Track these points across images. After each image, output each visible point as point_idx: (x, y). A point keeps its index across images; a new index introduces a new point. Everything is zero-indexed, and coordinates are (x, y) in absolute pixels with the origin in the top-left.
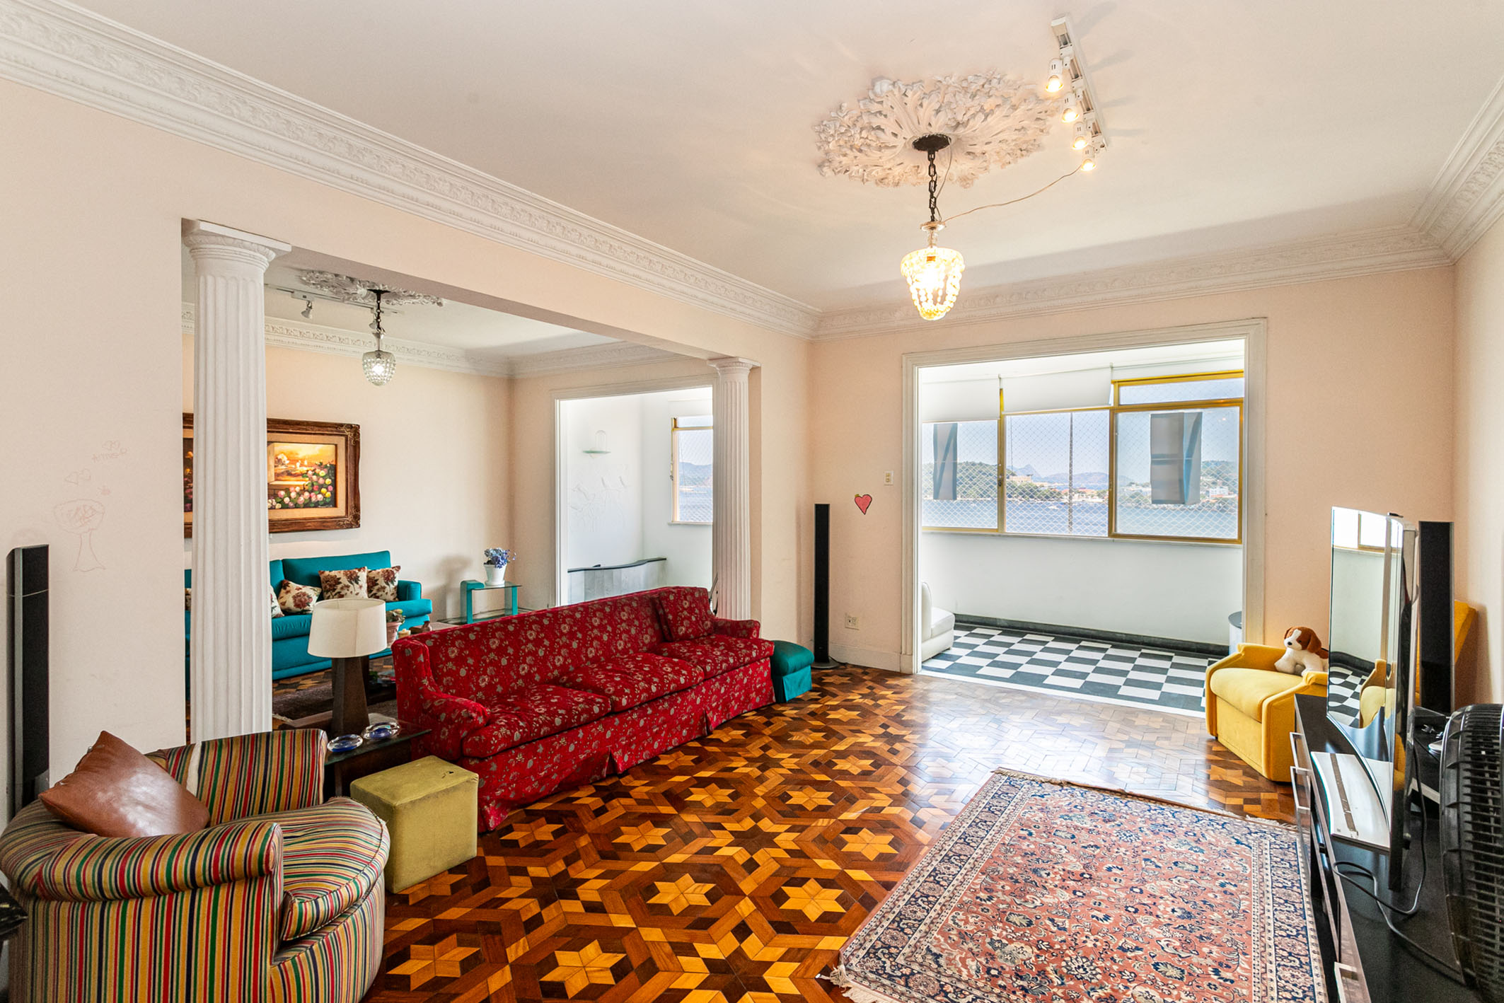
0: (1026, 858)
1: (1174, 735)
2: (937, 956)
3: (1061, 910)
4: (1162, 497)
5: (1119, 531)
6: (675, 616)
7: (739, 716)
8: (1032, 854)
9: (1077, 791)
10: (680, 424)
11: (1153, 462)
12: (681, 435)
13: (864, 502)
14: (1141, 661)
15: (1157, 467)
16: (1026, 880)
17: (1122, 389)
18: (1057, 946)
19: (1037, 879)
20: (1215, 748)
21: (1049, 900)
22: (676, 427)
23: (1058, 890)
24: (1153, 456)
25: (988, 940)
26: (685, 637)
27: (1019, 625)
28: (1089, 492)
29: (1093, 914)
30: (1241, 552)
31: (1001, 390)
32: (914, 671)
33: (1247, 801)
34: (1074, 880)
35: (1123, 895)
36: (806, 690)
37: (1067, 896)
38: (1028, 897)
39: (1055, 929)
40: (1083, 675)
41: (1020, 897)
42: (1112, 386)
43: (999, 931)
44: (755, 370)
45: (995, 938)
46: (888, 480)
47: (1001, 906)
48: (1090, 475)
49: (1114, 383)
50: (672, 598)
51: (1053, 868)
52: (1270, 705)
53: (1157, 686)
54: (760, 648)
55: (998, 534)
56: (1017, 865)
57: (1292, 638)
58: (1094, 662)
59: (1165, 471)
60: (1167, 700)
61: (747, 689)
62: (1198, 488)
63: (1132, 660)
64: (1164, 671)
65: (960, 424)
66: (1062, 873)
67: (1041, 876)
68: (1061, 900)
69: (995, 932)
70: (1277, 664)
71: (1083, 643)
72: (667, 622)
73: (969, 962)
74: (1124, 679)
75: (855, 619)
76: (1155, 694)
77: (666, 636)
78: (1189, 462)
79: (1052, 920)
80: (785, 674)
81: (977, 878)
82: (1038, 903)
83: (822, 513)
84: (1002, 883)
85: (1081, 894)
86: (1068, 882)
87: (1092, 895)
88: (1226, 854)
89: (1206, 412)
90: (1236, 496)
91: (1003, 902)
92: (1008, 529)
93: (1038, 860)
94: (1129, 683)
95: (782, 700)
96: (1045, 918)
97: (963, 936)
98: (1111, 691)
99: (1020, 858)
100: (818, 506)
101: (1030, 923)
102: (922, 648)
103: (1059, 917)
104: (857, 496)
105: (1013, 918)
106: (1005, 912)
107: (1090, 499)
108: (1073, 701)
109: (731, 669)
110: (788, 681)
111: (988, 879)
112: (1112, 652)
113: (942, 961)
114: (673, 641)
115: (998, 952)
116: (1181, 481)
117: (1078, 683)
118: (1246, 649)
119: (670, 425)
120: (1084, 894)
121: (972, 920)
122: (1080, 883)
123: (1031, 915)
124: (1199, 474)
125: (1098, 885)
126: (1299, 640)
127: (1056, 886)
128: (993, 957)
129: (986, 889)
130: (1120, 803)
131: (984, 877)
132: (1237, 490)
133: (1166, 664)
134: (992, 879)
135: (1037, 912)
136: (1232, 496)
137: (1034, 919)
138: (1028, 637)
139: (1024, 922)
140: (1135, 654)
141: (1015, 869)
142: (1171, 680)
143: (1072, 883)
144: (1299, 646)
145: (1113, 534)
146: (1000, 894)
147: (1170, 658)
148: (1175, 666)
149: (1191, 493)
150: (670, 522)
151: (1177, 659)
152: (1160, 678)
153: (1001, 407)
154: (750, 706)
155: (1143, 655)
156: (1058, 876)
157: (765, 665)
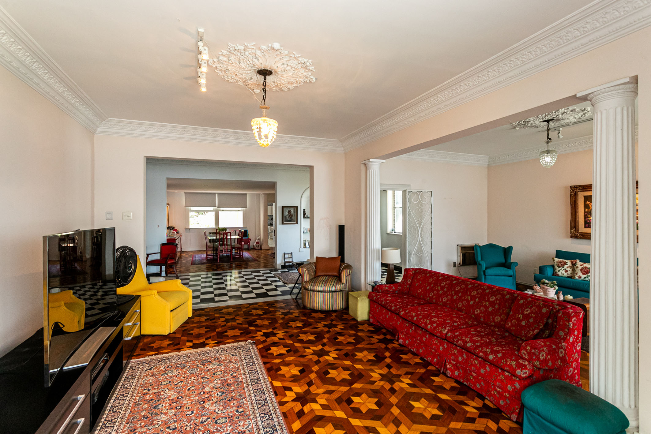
0: (230, 396)
2: (233, 355)
3: (206, 383)
8: (229, 400)
16: (225, 387)
18: (203, 372)
19: (221, 390)
21: (211, 385)
23: (211, 390)
25: (223, 365)
29: (194, 388)
34: (206, 398)
35: (185, 402)
37: (206, 390)
38: (220, 382)
39: (205, 376)
41: (222, 380)
43: (222, 368)
45: (222, 366)
47: (226, 374)
51: (217, 399)
56: (232, 391)
66: (213, 398)
67: (220, 392)
68: (208, 387)
69: (223, 367)
73: (224, 358)
79: (207, 379)
81: (242, 379)
82: (215, 381)
84: (232, 382)
85: (201, 393)
86: (208, 396)
87: (196, 395)
91: (227, 376)
93: (226, 399)
96: (210, 378)
97: (231, 362)
99: (233, 395)
101: (214, 374)
103: (206, 381)
105: (220, 373)
106: (224, 373)
111: (238, 380)
113: (231, 355)
115: (219, 363)
120: (200, 394)
121: (232, 366)
122: (203, 398)
123: (215, 377)
125: (195, 401)
127: (212, 391)
128: (219, 362)
129: (236, 377)
131: (240, 380)
134: (237, 381)
135: (214, 378)
137: (214, 376)
139: (216, 374)
141: (231, 389)
143: (206, 396)
146: (230, 378)
156: (213, 396)
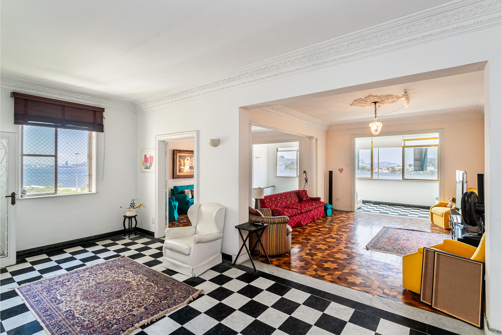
1: (423, 223)
4: (417, 169)
5: (405, 178)
6: (302, 196)
7: (319, 218)
9: (402, 230)
10: (278, 150)
11: (414, 160)
12: (278, 152)
13: (341, 170)
14: (412, 210)
15: (415, 161)
16: (396, 240)
17: (406, 142)
18: (405, 246)
20: (433, 224)
22: (277, 151)
24: (414, 159)
26: (305, 201)
27: (378, 203)
28: (384, 168)
30: (438, 183)
31: (372, 142)
32: (355, 211)
33: (440, 232)
36: (331, 214)
40: (398, 213)
42: (403, 141)
44: (317, 139)
46: (348, 165)
48: (384, 162)
49: (404, 140)
50: (301, 192)
52: (445, 213)
53: (418, 215)
54: (322, 203)
55: (371, 179)
57: (450, 200)
58: (400, 210)
59: (418, 163)
60: (419, 217)
61: (320, 212)
62: (427, 167)
63: (410, 210)
64: (419, 212)
65: (360, 150)
66: (403, 239)
67: (399, 240)
70: (447, 206)
71: (396, 207)
72: (301, 197)
74: (409, 213)
75: (338, 199)
76: (417, 216)
77: (301, 200)
78: (424, 160)
80: (327, 210)
83: (331, 173)
88: (436, 238)
89: (428, 148)
90: (437, 170)
92: (374, 178)
94: (410, 214)
95: (327, 216)
98: (407, 215)
100: (330, 172)
102: (357, 206)
104: (339, 169)
107: (384, 171)
108: (397, 217)
109: (318, 207)
110: (328, 211)
112: (404, 208)
114: (303, 201)
116: (422, 165)
117: (398, 214)
118: (440, 203)
119: (276, 150)
122: (407, 240)
124: (427, 163)
126: (452, 200)
127: (402, 241)
130: (412, 231)
132: (437, 167)
133: (419, 211)
136: (436, 170)
138: (380, 205)
140: (411, 209)
142: (420, 213)
143: (405, 240)
144: (452, 201)
145: (403, 179)
147: (420, 210)
148: (421, 211)
149: (425, 168)
150: (276, 176)
151: (421, 210)
152: (418, 213)
153: (372, 146)
154: (321, 216)
155: (412, 209)
157: (323, 207)
